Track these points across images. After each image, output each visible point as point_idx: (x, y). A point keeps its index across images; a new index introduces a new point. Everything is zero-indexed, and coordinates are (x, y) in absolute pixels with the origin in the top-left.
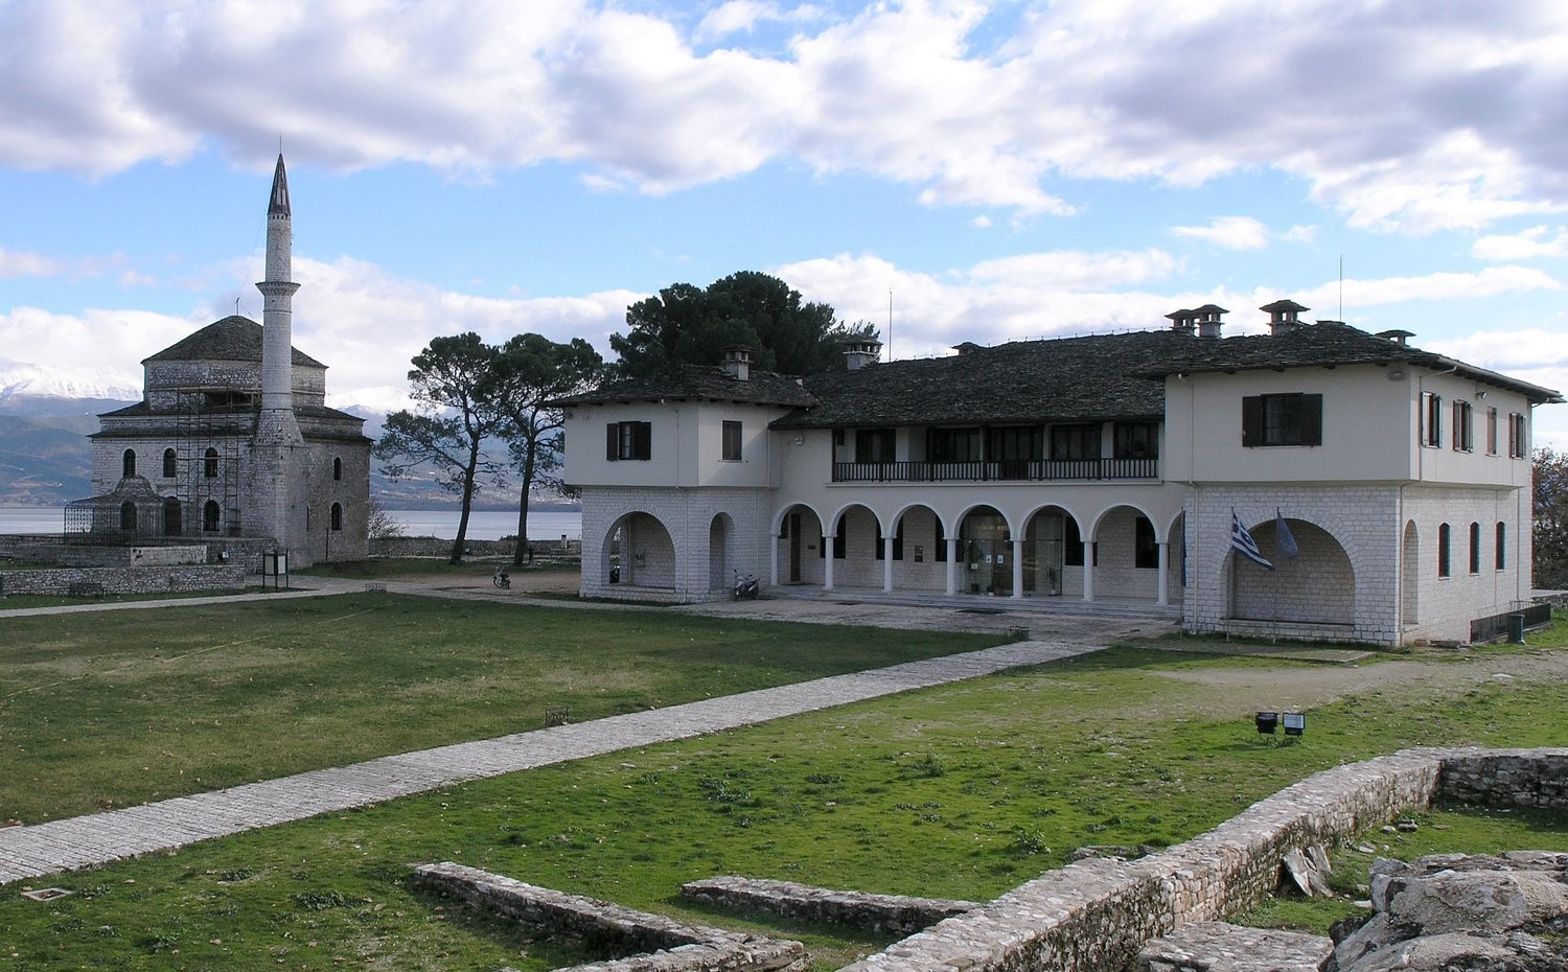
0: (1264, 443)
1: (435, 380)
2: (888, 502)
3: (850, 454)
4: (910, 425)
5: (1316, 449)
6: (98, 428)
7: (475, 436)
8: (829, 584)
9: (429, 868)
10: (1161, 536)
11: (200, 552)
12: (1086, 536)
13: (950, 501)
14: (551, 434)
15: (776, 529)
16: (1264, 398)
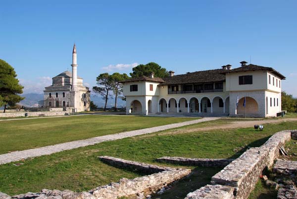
0: (243, 84)
1: (101, 81)
2: (177, 97)
3: (171, 90)
4: (181, 84)
5: (252, 85)
6: (45, 90)
7: (108, 90)
8: (168, 112)
9: (102, 157)
10: (224, 102)
11: (62, 109)
12: (211, 102)
13: (188, 97)
14: (120, 89)
15: (159, 103)
16: (242, 76)
